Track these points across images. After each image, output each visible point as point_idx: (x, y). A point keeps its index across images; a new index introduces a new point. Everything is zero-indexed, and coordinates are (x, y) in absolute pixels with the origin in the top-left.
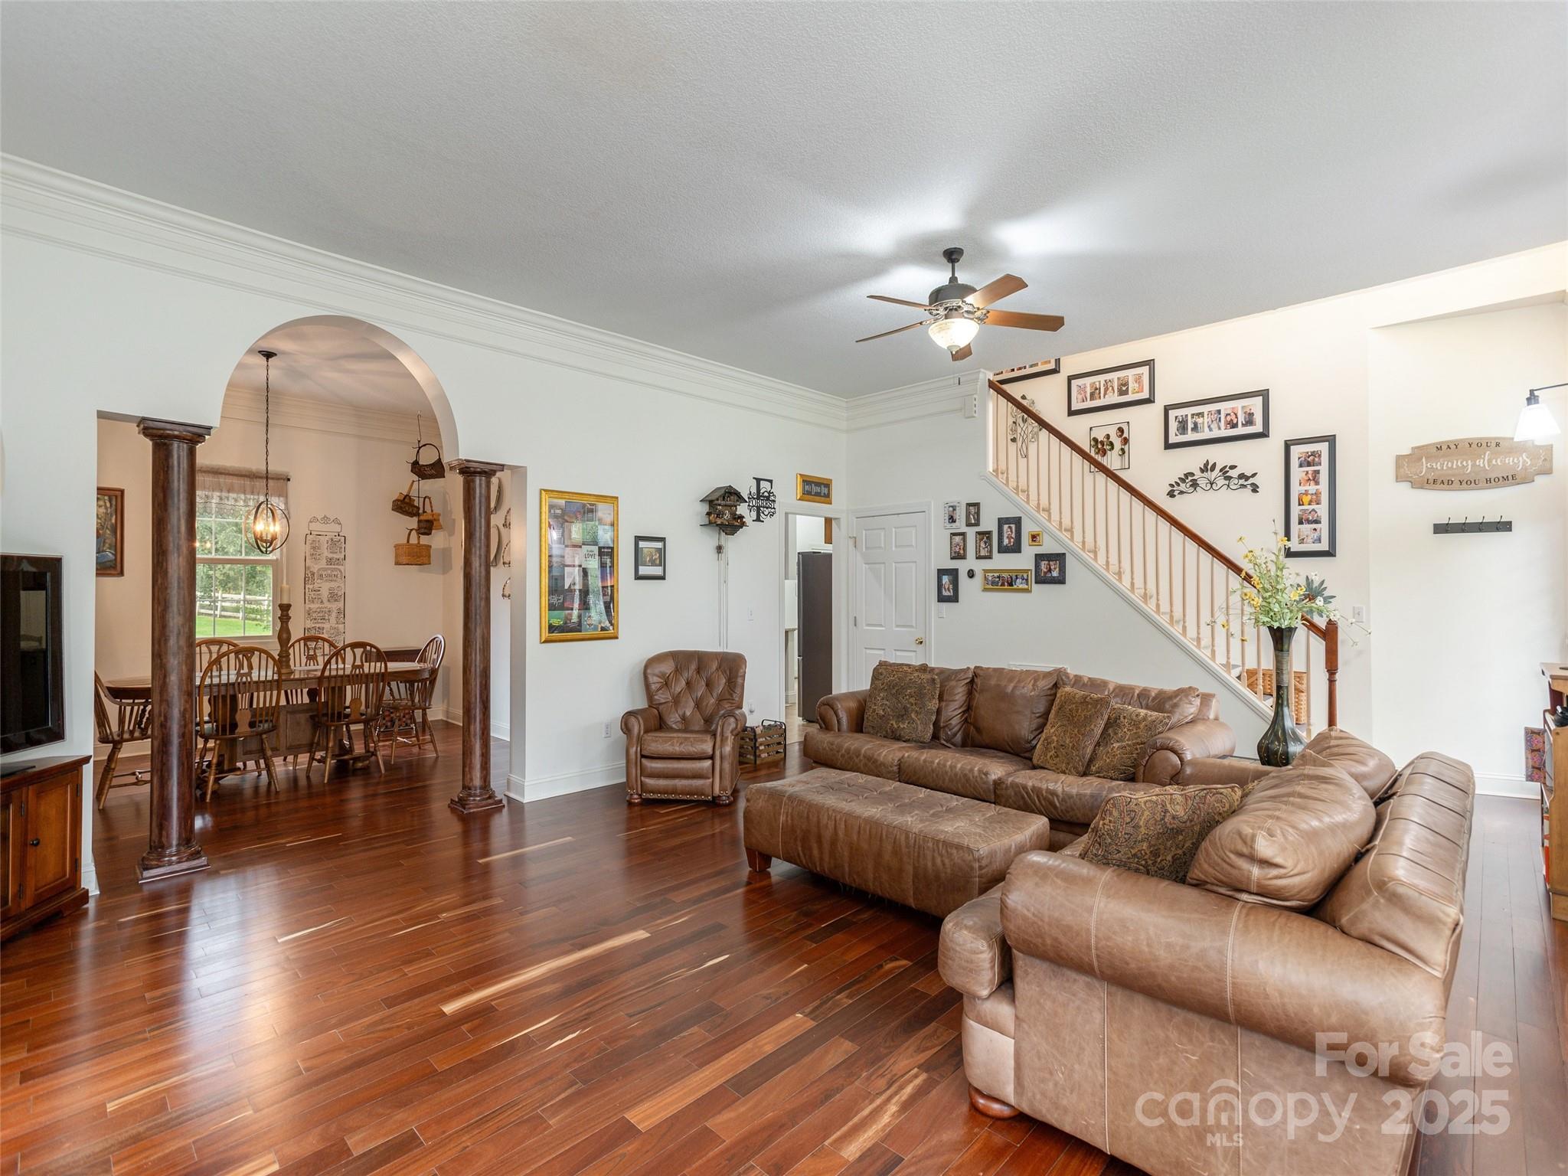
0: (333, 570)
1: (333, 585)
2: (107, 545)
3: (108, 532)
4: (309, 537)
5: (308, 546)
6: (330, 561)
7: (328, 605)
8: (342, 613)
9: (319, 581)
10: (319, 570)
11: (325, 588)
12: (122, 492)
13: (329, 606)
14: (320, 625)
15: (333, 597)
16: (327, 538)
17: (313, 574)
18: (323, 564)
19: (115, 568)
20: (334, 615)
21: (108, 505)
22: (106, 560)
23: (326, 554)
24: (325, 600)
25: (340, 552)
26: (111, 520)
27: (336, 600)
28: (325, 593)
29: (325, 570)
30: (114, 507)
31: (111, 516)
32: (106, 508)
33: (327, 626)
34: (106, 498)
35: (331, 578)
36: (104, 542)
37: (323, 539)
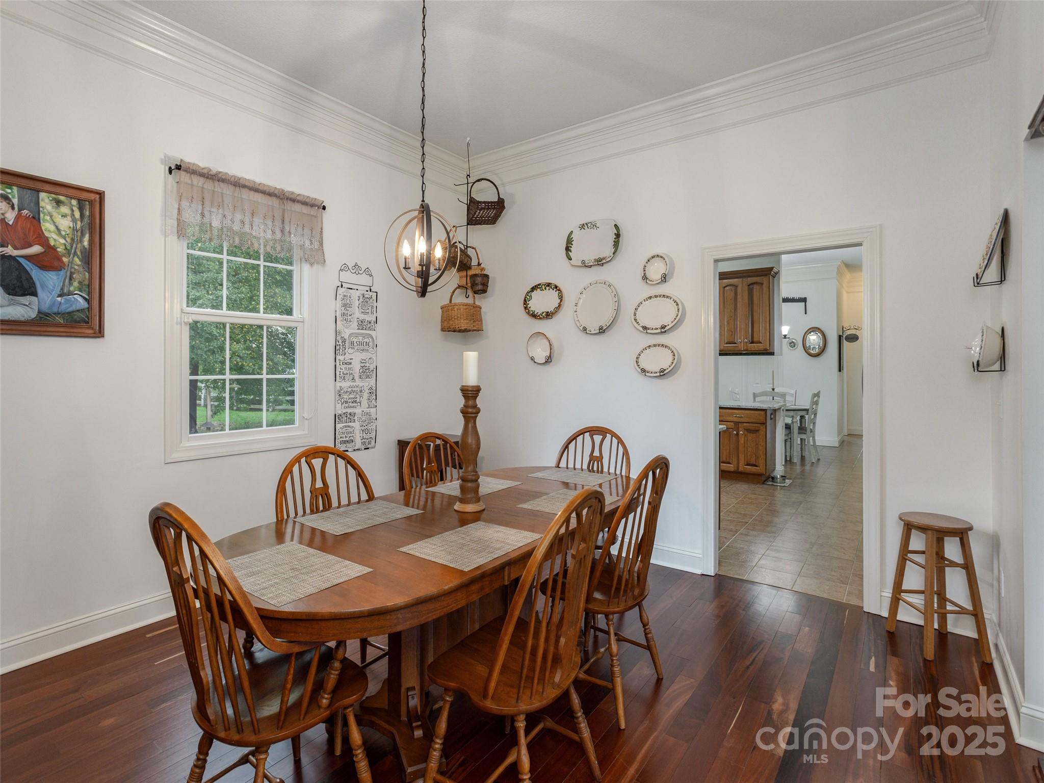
0: (364, 336)
1: (365, 355)
2: (76, 284)
3: (77, 261)
4: (341, 290)
5: (339, 303)
6: (362, 324)
7: (358, 382)
8: (373, 393)
9: (351, 351)
10: (350, 336)
11: (356, 358)
12: (101, 194)
13: (361, 384)
14: (349, 411)
15: (367, 372)
16: (358, 293)
17: (344, 341)
18: (354, 328)
19: (87, 322)
20: (366, 395)
21: (77, 214)
22: (74, 308)
23: (358, 314)
24: (357, 377)
25: (372, 313)
26: (81, 241)
27: (368, 377)
28: (356, 367)
29: (357, 335)
30: (86, 220)
31: (83, 235)
32: (74, 220)
33: (358, 411)
34: (74, 202)
35: (364, 346)
36: (71, 278)
37: (355, 294)
